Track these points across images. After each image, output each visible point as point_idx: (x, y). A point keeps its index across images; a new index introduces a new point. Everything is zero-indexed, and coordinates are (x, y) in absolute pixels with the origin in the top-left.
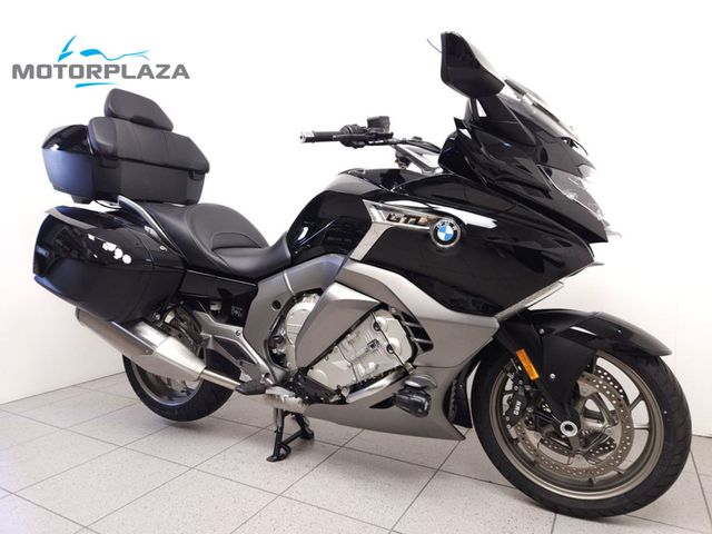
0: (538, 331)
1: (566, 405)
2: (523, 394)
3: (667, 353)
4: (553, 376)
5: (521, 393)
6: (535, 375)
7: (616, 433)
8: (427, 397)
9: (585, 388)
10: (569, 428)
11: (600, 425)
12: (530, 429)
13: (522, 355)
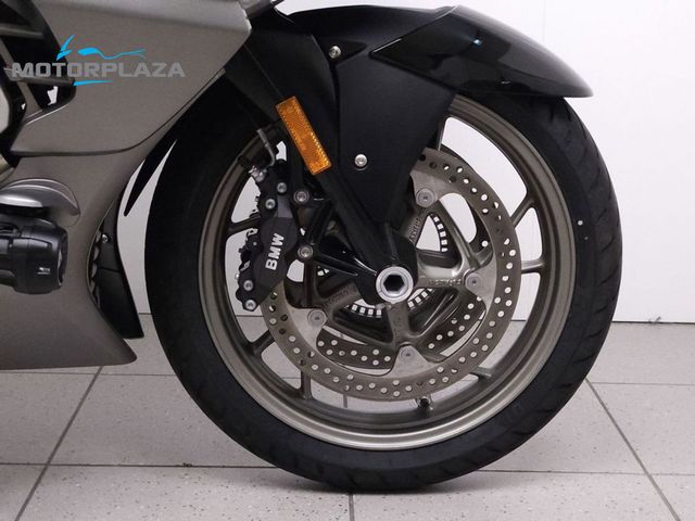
0: (327, 50)
1: (388, 231)
2: (288, 214)
3: (580, 92)
4: (361, 159)
5: (284, 213)
6: (320, 162)
7: (485, 284)
8: (59, 232)
9: (426, 186)
10: (394, 283)
11: (454, 273)
12: (298, 306)
13: (292, 113)
